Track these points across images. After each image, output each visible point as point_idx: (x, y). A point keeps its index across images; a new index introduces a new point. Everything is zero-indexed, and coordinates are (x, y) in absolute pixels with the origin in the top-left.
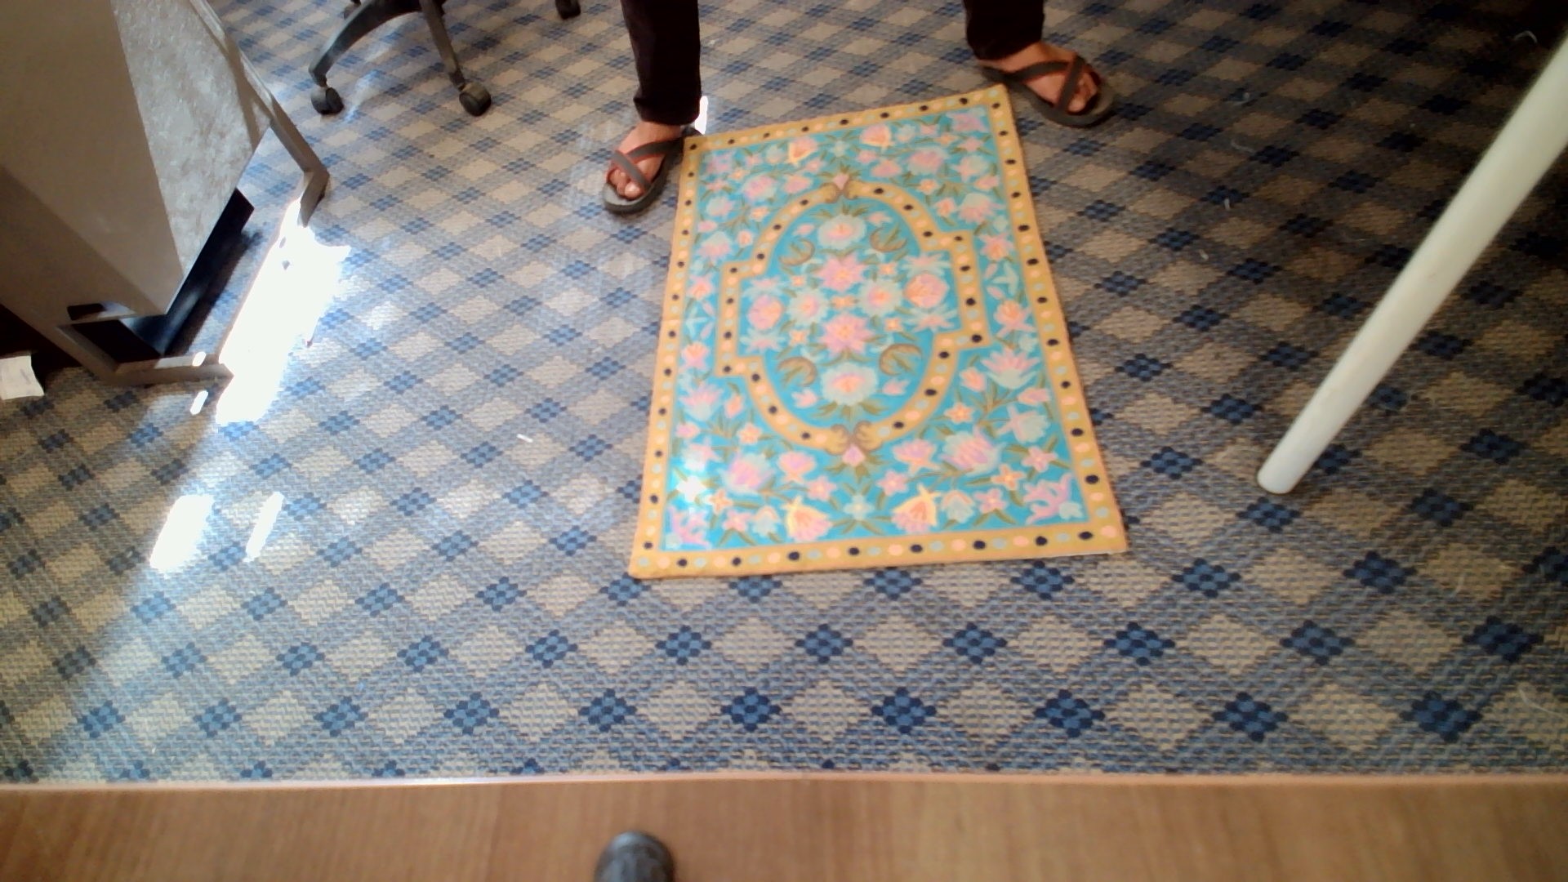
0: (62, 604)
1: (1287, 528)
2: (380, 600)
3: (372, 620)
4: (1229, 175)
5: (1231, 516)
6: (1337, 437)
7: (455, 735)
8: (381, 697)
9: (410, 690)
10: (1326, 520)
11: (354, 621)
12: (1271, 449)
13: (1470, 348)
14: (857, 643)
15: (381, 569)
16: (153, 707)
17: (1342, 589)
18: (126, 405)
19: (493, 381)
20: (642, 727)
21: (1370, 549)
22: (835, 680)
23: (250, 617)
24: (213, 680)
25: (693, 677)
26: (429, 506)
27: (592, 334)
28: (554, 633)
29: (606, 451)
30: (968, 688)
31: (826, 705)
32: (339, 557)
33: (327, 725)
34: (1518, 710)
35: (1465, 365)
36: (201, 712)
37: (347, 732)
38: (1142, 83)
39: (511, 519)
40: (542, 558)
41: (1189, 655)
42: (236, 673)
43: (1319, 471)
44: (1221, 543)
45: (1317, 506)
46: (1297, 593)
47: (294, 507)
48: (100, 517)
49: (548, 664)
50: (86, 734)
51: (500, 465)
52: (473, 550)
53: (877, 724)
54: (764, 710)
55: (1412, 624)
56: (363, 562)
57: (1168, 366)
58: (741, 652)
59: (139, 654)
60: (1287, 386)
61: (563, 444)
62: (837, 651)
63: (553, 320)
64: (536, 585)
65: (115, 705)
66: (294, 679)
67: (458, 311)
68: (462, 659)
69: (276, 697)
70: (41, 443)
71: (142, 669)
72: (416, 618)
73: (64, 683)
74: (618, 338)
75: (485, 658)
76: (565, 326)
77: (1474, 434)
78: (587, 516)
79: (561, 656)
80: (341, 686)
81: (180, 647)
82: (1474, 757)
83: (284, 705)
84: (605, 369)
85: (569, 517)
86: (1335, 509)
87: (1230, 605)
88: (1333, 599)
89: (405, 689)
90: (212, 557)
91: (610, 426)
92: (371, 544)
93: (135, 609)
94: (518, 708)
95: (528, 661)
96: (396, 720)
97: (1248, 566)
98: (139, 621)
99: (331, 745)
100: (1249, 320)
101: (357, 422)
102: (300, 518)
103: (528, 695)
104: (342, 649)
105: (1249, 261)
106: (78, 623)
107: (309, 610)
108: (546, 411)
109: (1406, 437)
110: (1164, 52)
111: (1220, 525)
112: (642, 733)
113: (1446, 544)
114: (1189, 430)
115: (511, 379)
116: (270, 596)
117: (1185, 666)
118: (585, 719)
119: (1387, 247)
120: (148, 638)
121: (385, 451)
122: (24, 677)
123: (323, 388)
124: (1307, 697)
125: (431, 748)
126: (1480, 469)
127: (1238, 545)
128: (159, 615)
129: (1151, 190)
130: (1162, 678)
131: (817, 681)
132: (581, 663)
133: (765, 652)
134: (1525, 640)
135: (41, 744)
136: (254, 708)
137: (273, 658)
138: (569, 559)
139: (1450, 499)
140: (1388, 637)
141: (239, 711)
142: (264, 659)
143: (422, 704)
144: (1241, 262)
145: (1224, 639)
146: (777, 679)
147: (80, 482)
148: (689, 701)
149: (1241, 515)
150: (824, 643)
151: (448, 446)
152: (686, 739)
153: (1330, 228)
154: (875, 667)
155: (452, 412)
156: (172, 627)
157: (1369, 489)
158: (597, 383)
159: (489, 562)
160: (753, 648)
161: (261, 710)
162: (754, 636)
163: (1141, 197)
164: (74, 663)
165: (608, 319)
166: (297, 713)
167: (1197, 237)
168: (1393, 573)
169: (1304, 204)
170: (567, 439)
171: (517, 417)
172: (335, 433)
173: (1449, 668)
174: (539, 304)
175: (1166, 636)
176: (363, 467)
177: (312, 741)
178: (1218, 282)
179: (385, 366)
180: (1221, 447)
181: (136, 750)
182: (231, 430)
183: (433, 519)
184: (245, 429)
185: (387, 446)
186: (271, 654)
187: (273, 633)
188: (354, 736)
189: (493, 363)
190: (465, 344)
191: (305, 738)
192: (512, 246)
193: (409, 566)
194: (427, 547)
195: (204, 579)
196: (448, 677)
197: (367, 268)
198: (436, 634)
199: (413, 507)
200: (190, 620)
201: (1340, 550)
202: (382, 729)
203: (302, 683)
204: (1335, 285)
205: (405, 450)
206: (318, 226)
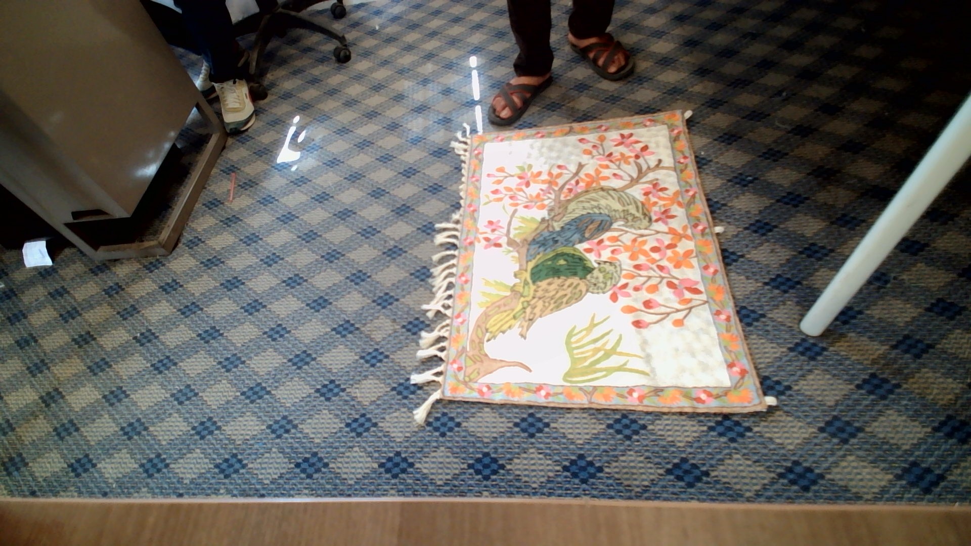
0: (60, 393)
1: (820, 358)
2: (256, 393)
3: (251, 405)
4: (775, 142)
5: (784, 350)
6: (849, 303)
7: (302, 479)
8: (256, 454)
9: (274, 450)
10: (844, 353)
11: (240, 406)
12: (808, 308)
13: (927, 248)
14: (552, 425)
15: (256, 374)
16: (115, 458)
17: (855, 396)
18: (102, 272)
19: (326, 260)
20: (418, 476)
21: (872, 371)
22: (539, 449)
23: (176, 403)
24: (153, 442)
25: (450, 445)
26: (286, 335)
27: (388, 232)
28: (363, 415)
29: (395, 303)
30: (623, 455)
31: (534, 464)
32: (231, 366)
33: (222, 471)
35: (926, 258)
36: (145, 461)
37: (234, 476)
38: (720, 87)
39: (337, 344)
40: (356, 368)
41: (761, 436)
42: (166, 437)
43: (838, 323)
44: (779, 367)
45: (838, 344)
46: (827, 398)
47: (203, 336)
48: (85, 340)
49: (359, 435)
50: (72, 474)
51: (330, 311)
52: (313, 363)
53: (566, 477)
54: (494, 466)
55: (900, 418)
56: (246, 369)
57: (742, 256)
58: (479, 430)
59: (107, 425)
60: (817, 270)
61: (369, 298)
62: (540, 431)
63: (362, 223)
64: (352, 385)
65: (91, 456)
66: (202, 442)
67: (305, 217)
68: (306, 431)
69: (191, 453)
70: (50, 294)
71: (108, 434)
72: (278, 405)
73: (60, 442)
74: (403, 235)
75: (320, 431)
76: (370, 227)
77: (933, 301)
78: (383, 343)
79: (367, 430)
80: (231, 446)
81: (132, 421)
83: (195, 458)
84: (395, 252)
85: (372, 343)
86: (849, 346)
87: (786, 405)
88: (850, 402)
89: (271, 449)
90: (153, 365)
91: (398, 288)
92: (250, 358)
93: (105, 397)
94: (341, 462)
95: (347, 432)
96: (265, 468)
97: (797, 381)
98: (107, 404)
99: (224, 484)
100: (791, 229)
101: (243, 284)
102: (207, 342)
103: (347, 454)
104: (232, 423)
105: (789, 193)
106: (69, 405)
107: (212, 398)
108: (358, 278)
109: (891, 302)
110: (732, 68)
111: (777, 355)
112: (419, 480)
113: (918, 370)
114: (756, 296)
115: (338, 259)
116: (188, 390)
117: (759, 444)
118: (382, 470)
119: (875, 186)
120: (113, 415)
121: (260, 301)
122: (35, 438)
123: (223, 262)
124: (836, 464)
125: (286, 486)
126: (937, 323)
127: (789, 368)
128: (120, 401)
129: (727, 150)
130: (745, 451)
131: (527, 449)
132: (380, 434)
133: (495, 430)
135: (45, 480)
136: (176, 460)
137: (189, 428)
138: (372, 369)
139: (919, 341)
140: (885, 427)
141: (168, 461)
142: (184, 429)
143: (281, 459)
144: (784, 194)
145: (783, 427)
146: (503, 447)
147: (73, 318)
148: (448, 460)
149: (791, 349)
150: (532, 425)
151: (298, 299)
152: (446, 484)
153: (838, 175)
154: (564, 441)
155: (302, 278)
156: (127, 406)
157: (868, 334)
158: (389, 262)
159: (323, 370)
160: (487, 427)
161: (181, 461)
162: (488, 420)
163: (722, 154)
164: (66, 430)
165: (396, 223)
166: (204, 464)
167: (757, 179)
169: (822, 159)
170: (371, 295)
171: (341, 282)
172: (230, 290)
173: (924, 447)
174: (355, 213)
175: (746, 424)
176: (246, 311)
177: (213, 481)
178: (771, 206)
179: (261, 250)
180: (777, 307)
181: (103, 485)
182: (167, 287)
183: (289, 343)
184: (175, 287)
185: (261, 298)
186: (188, 426)
187: (189, 413)
188: (239, 478)
189: (326, 249)
190: (310, 237)
191: (209, 479)
192: (338, 179)
193: (274, 373)
194: (285, 361)
195: (148, 379)
196: (298, 442)
197: (251, 191)
198: (290, 415)
199: (277, 336)
200: (139, 404)
201: (853, 372)
202: (256, 474)
203: (207, 444)
204: (843, 209)
205: (272, 301)
206: (222, 165)
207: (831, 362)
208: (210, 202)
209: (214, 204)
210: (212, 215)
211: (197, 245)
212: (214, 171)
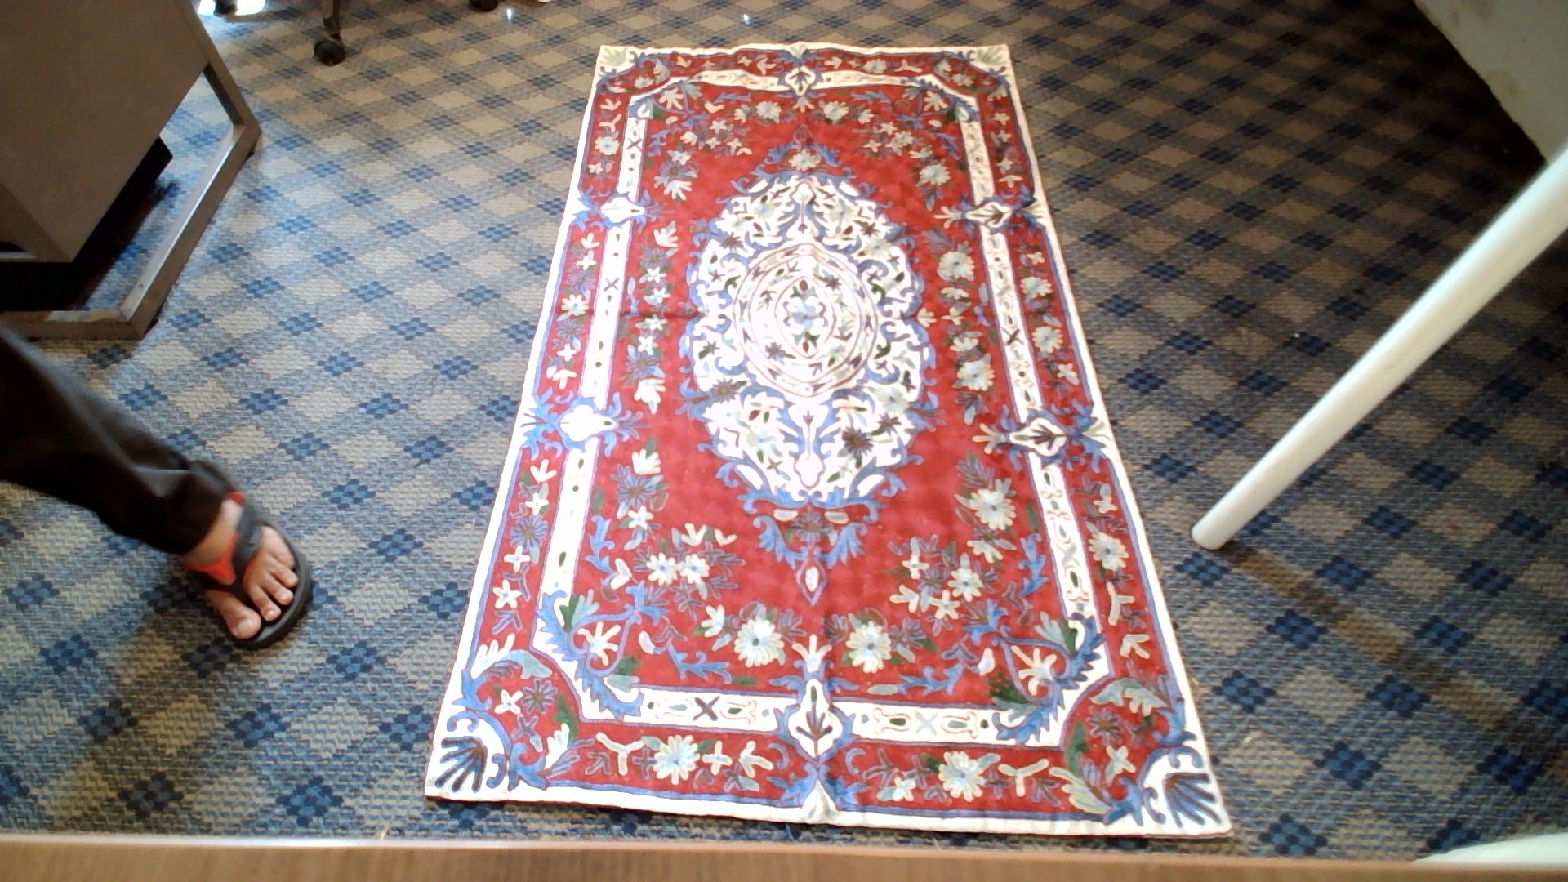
1: (1218, 583)
4: (1167, 252)
5: (1170, 568)
7: (392, 751)
8: (306, 705)
9: (340, 700)
10: (1251, 578)
12: (1207, 508)
13: (1369, 432)
17: (1265, 644)
19: (444, 373)
21: (1289, 607)
23: (152, 610)
24: (103, 678)
26: (366, 500)
33: (241, 735)
34: (1411, 762)
35: (1366, 447)
36: (86, 713)
37: (266, 743)
38: (1092, 157)
39: (460, 520)
42: (132, 671)
43: (1248, 533)
45: (1243, 564)
46: (1226, 644)
51: (450, 463)
52: (416, 551)
55: (1324, 678)
59: (11, 644)
60: (1218, 452)
66: (203, 681)
67: (406, 294)
68: (401, 669)
69: (179, 700)
71: (14, 661)
72: (349, 621)
75: (427, 669)
76: (525, 323)
77: (1373, 510)
80: (259, 692)
81: (63, 638)
82: (1376, 804)
83: (189, 711)
86: (1259, 568)
88: (1257, 651)
89: (335, 698)
96: (324, 732)
99: (245, 757)
100: (1184, 387)
101: (285, 402)
105: (1184, 333)
108: (502, 409)
110: (1112, 131)
113: (1351, 609)
115: (465, 372)
116: (175, 588)
121: (317, 436)
123: (246, 361)
124: (1236, 743)
125: (363, 764)
126: (1378, 541)
129: (1099, 259)
134: (1414, 698)
136: (152, 711)
137: (177, 657)
139: (1352, 567)
140: (1304, 690)
141: (134, 714)
142: (167, 657)
143: (354, 716)
144: (1177, 334)
149: (1178, 568)
151: (390, 438)
153: (1253, 311)
155: (397, 401)
156: (54, 613)
157: (1287, 552)
159: (436, 565)
161: (162, 714)
163: (1091, 263)
166: (206, 720)
167: (1139, 306)
168: (1309, 630)
169: (1231, 286)
171: (470, 414)
172: (258, 412)
173: (1355, 721)
174: (497, 296)
176: (290, 452)
177: (223, 752)
178: (1157, 350)
179: (319, 344)
180: (1160, 503)
182: (135, 397)
183: (371, 514)
184: (151, 398)
185: (319, 432)
186: (175, 652)
187: (179, 630)
188: (273, 748)
189: (444, 353)
190: (412, 329)
191: (215, 748)
192: (465, 232)
193: (342, 564)
194: (364, 545)
195: (95, 563)
196: (385, 688)
197: (302, 237)
198: (372, 640)
199: (348, 500)
200: (77, 609)
201: (1263, 607)
202: (307, 741)
203: (213, 686)
204: (1258, 363)
205: (341, 437)
206: (246, 184)
207: (1233, 591)
208: (223, 249)
209: (231, 253)
210: (227, 273)
211: (196, 325)
212: (234, 194)
